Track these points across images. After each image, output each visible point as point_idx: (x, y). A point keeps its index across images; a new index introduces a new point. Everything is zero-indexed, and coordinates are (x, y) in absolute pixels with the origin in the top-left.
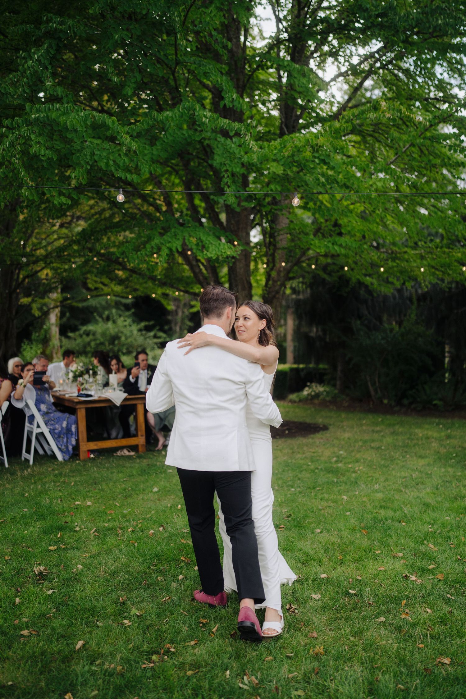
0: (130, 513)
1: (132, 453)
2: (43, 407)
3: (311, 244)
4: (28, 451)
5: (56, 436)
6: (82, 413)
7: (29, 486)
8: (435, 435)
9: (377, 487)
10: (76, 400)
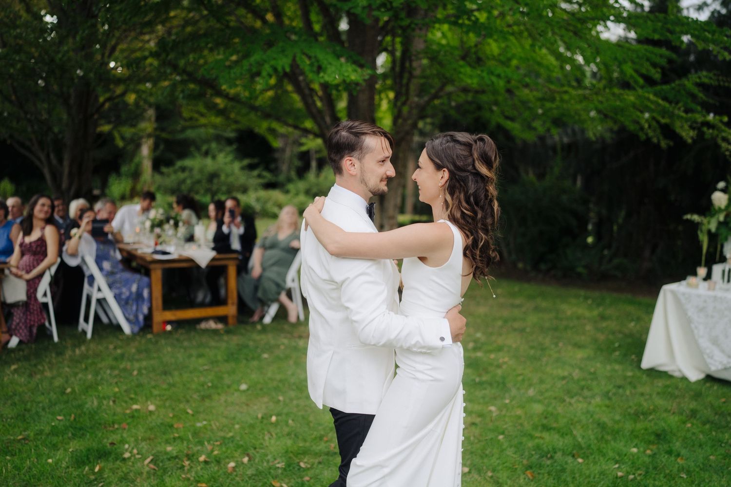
0: (205, 427)
1: (220, 326)
2: (106, 265)
3: (460, 73)
4: (86, 320)
5: (123, 303)
6: (157, 275)
7: (76, 374)
8: (587, 314)
9: (531, 392)
10: (149, 259)
